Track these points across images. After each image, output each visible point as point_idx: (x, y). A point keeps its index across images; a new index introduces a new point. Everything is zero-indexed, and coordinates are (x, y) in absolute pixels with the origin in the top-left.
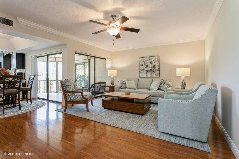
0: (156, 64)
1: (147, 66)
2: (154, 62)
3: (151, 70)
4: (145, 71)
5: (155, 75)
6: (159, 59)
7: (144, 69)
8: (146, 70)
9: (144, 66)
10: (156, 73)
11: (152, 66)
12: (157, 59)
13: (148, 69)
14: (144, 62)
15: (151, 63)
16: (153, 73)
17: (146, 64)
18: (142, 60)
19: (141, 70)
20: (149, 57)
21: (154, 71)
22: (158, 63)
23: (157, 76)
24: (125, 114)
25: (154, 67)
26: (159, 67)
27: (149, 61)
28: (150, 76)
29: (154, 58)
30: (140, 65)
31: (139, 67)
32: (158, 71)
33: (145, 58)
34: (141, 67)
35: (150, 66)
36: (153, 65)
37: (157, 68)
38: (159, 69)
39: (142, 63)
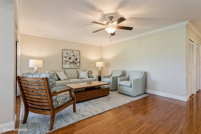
0: (78, 57)
1: (70, 58)
2: (76, 55)
3: (74, 62)
4: (68, 63)
5: (77, 66)
6: (80, 54)
7: (67, 61)
8: (70, 62)
9: (67, 58)
10: (77, 64)
11: (75, 59)
12: (78, 54)
13: (71, 61)
14: (67, 54)
15: (73, 55)
16: (75, 64)
17: (70, 57)
18: (66, 52)
19: (65, 61)
20: (72, 51)
21: (76, 63)
22: (79, 56)
23: (78, 67)
24: (100, 99)
25: (76, 59)
26: (80, 60)
27: (72, 54)
28: (73, 67)
29: (76, 52)
30: (63, 56)
31: (63, 58)
32: (79, 63)
33: (69, 51)
34: (64, 59)
35: (73, 58)
36: (75, 57)
37: (78, 60)
38: (80, 61)
39: (65, 55)
